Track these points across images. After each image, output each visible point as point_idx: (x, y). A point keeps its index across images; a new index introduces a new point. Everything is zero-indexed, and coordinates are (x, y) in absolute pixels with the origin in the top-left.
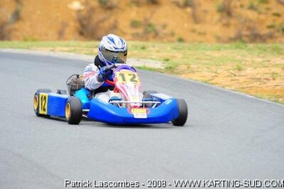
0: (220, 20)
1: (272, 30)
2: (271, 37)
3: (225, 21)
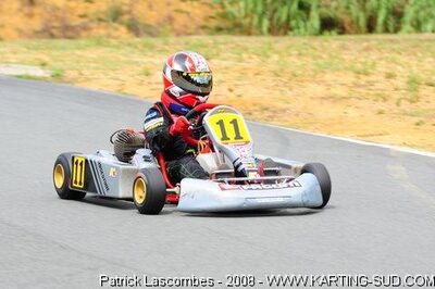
0: (20, 10)
1: (85, 20)
2: (85, 28)
3: (26, 10)
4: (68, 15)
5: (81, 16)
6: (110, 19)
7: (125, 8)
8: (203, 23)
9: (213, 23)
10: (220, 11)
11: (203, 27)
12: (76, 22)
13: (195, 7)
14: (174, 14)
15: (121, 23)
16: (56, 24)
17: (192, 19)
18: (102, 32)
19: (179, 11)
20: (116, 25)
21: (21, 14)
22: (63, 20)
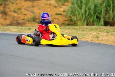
4: (19, 19)
5: (23, 20)
6: (32, 21)
7: (37, 17)
8: (63, 23)
9: (67, 22)
10: (69, 18)
11: (63, 24)
12: (21, 21)
13: (60, 17)
14: (54, 19)
15: (36, 22)
16: (15, 22)
17: (60, 21)
18: (30, 25)
19: (55, 18)
20: (34, 23)
21: (2, 19)
22: (17, 21)
